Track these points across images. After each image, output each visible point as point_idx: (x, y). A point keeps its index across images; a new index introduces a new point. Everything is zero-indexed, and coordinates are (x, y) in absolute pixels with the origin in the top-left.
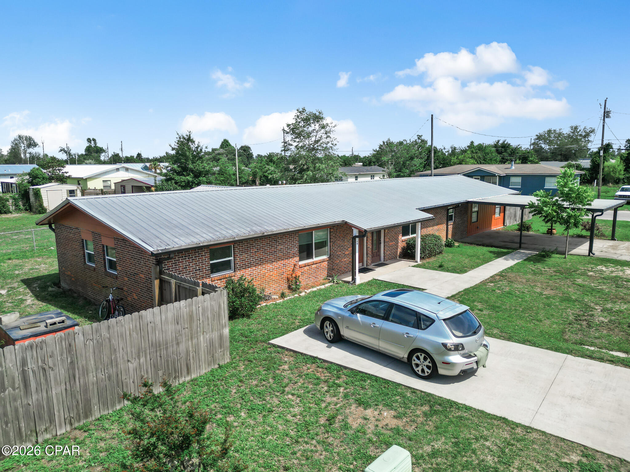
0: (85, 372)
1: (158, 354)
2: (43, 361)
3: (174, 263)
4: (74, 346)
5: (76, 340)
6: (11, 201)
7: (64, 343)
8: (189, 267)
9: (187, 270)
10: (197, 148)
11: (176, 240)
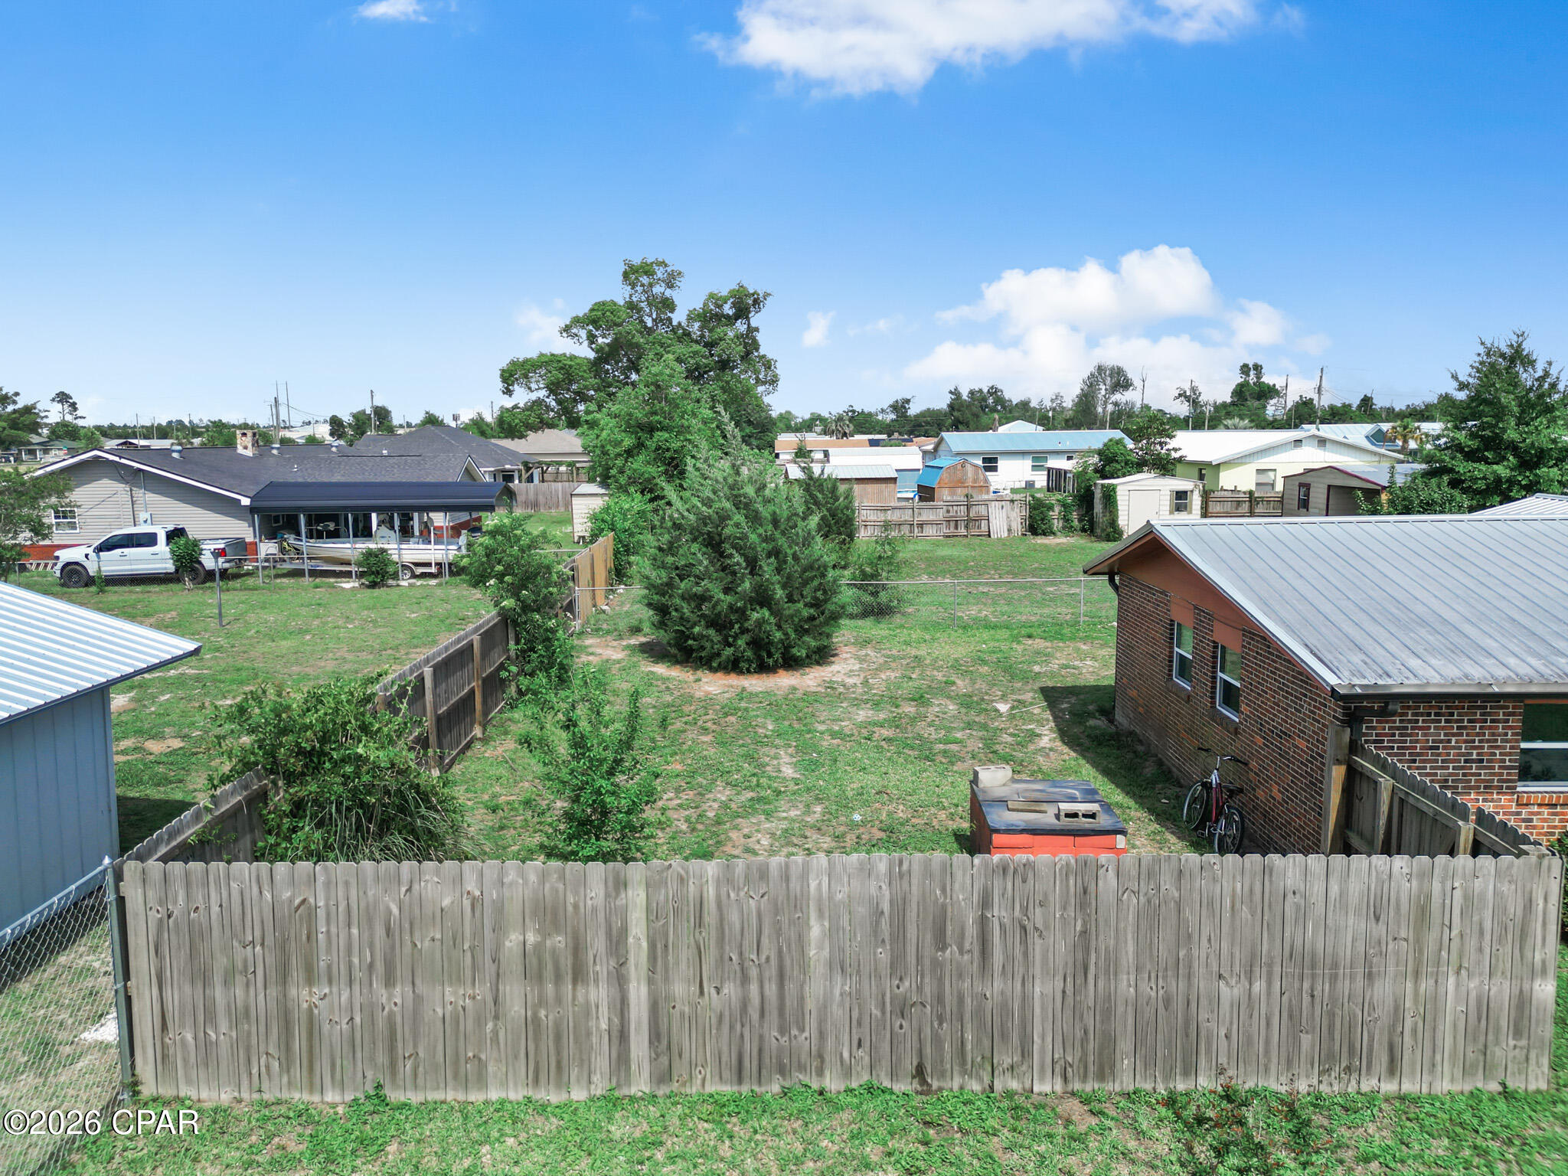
0: (1111, 967)
1: (1306, 985)
2: (1025, 910)
3: (1398, 728)
4: (1093, 896)
5: (1100, 883)
6: (1057, 509)
7: (1072, 882)
8: (1444, 748)
9: (1439, 755)
10: (1541, 379)
11: (1414, 663)
